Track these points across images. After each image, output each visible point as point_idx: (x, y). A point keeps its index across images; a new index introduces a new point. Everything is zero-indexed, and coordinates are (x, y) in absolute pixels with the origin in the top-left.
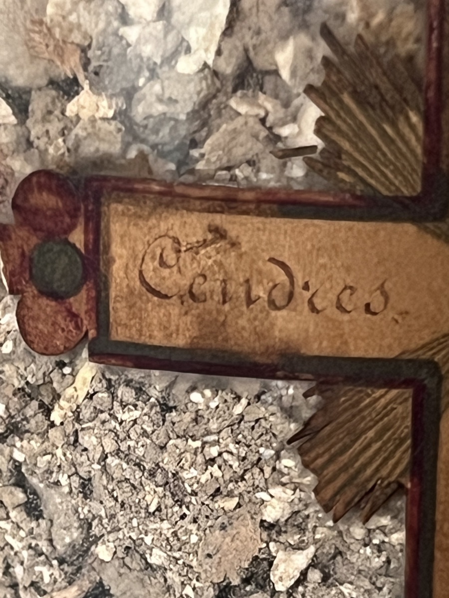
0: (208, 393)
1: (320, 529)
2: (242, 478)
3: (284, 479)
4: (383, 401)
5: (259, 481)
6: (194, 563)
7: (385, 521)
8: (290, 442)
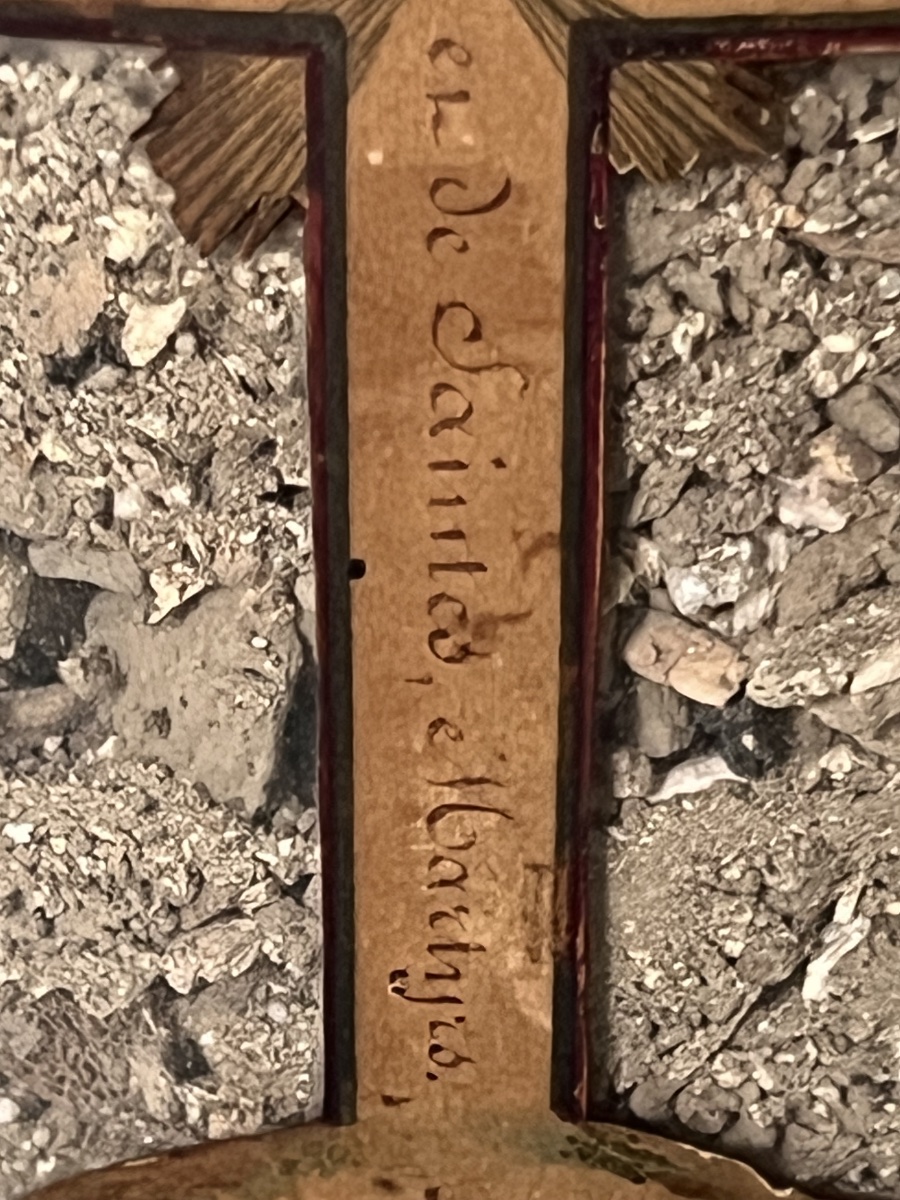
0: (23, 67)
1: (190, 273)
2: (77, 196)
3: (136, 197)
4: (263, 77)
5: (99, 198)
6: (14, 325)
7: (281, 259)
8: (135, 136)
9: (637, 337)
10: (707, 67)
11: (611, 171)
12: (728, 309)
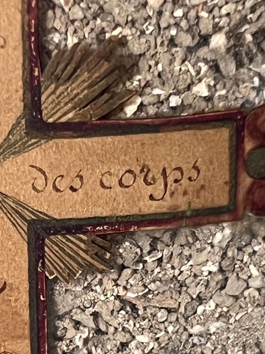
9: (61, 339)
10: (84, 237)
11: (47, 277)
12: (97, 326)
